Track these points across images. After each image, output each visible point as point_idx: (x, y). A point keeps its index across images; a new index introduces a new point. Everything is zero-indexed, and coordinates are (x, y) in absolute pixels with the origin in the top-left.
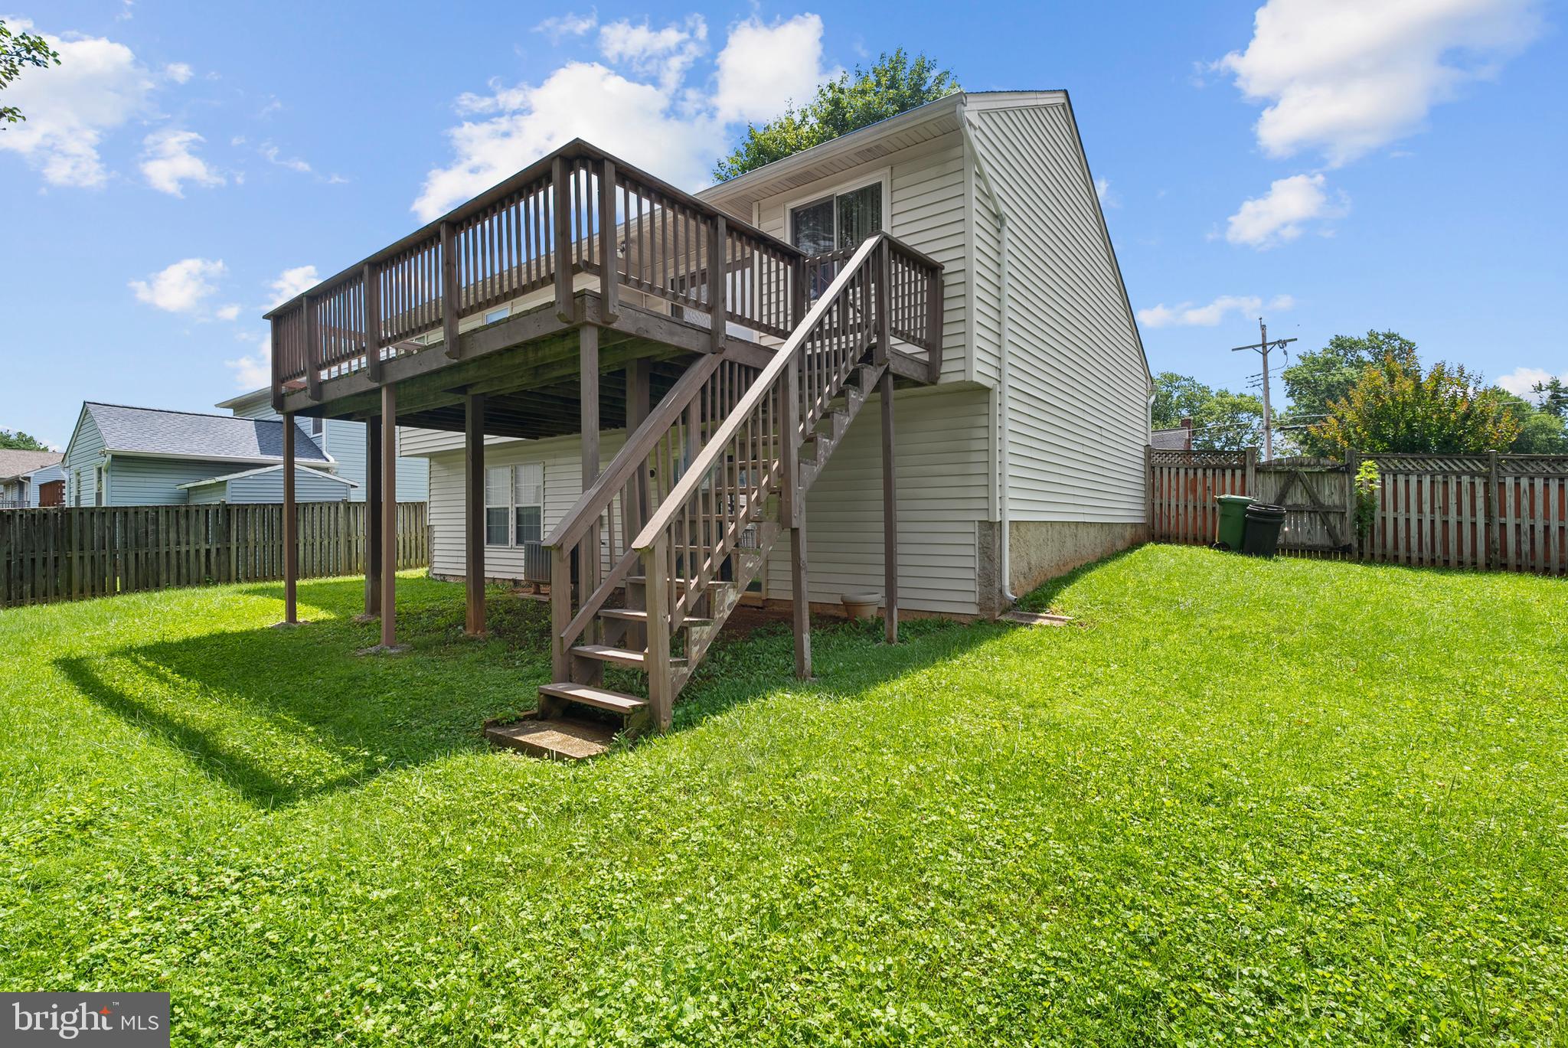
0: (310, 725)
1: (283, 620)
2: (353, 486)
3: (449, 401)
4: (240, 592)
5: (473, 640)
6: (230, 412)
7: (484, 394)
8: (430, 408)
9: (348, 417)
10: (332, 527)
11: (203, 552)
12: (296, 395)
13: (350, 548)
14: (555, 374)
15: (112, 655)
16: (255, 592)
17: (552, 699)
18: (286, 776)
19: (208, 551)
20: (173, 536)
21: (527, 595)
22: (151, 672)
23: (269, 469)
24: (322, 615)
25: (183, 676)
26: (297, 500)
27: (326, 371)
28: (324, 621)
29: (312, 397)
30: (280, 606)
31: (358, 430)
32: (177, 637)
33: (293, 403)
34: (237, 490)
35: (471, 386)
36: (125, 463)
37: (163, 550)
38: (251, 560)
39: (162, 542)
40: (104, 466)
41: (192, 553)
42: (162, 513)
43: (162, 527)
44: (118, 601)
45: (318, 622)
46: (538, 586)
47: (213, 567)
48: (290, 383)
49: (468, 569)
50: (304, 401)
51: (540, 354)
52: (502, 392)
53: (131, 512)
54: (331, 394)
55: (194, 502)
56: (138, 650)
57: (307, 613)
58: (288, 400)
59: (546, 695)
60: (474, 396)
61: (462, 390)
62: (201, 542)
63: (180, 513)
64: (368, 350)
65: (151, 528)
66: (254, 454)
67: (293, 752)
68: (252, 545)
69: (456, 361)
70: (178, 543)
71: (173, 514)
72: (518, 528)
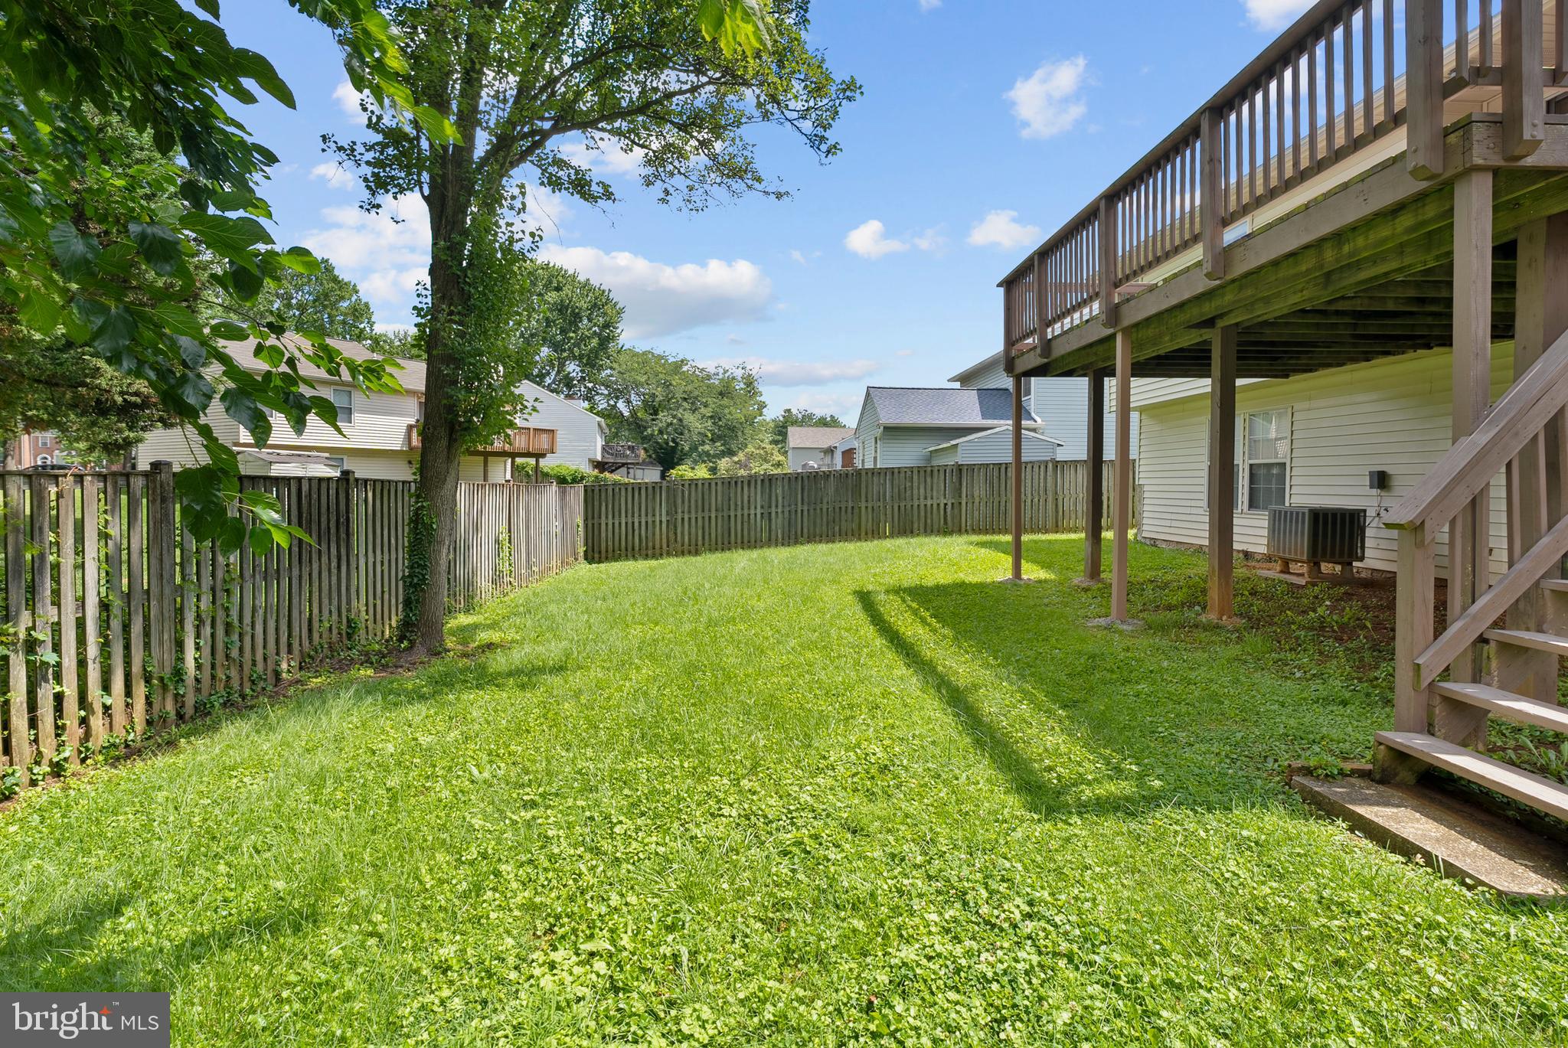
0: (1061, 708)
1: (1009, 575)
2: (1059, 445)
3: (1188, 339)
4: (971, 543)
5: (1217, 627)
6: (957, 385)
7: (1237, 324)
8: (1162, 352)
9: (1069, 373)
10: (1042, 485)
11: (942, 506)
12: (1025, 356)
13: (1057, 505)
14: (1364, 275)
15: (887, 592)
16: (983, 545)
17: (1401, 756)
18: (1050, 769)
19: (946, 504)
20: (922, 491)
21: (1273, 572)
22: (915, 612)
23: (989, 432)
24: (1043, 574)
25: (938, 622)
26: (1023, 459)
27: (1059, 324)
28: (1046, 581)
29: (1042, 356)
30: (1007, 561)
31: (1081, 385)
32: (930, 582)
33: (1022, 366)
34: (968, 452)
35: (1221, 316)
36: (894, 432)
37: (916, 503)
38: (976, 513)
39: (915, 497)
40: (878, 435)
41: (935, 506)
42: (915, 471)
43: (915, 484)
44: (888, 543)
45: (1040, 582)
46: (1286, 563)
47: (949, 518)
48: (1018, 346)
49: (1211, 539)
50: (1034, 360)
51: (1346, 249)
52: (1265, 318)
53: (896, 471)
54: (1059, 350)
55: (935, 463)
56: (905, 590)
57: (1032, 572)
58: (1017, 361)
59: (1390, 749)
60: (1225, 329)
61: (1210, 323)
62: (940, 497)
63: (926, 471)
64: (1103, 293)
65: (908, 484)
66: (976, 420)
67: (1050, 741)
68: (977, 500)
69: (1218, 282)
70: (926, 498)
71: (922, 473)
72: (1251, 489)
